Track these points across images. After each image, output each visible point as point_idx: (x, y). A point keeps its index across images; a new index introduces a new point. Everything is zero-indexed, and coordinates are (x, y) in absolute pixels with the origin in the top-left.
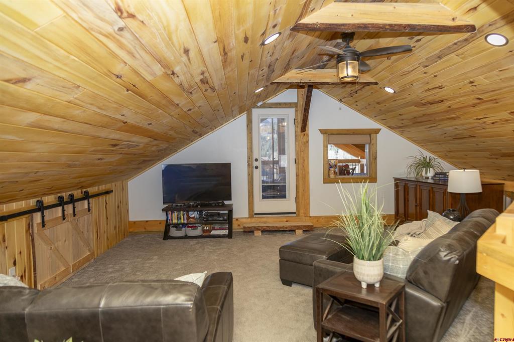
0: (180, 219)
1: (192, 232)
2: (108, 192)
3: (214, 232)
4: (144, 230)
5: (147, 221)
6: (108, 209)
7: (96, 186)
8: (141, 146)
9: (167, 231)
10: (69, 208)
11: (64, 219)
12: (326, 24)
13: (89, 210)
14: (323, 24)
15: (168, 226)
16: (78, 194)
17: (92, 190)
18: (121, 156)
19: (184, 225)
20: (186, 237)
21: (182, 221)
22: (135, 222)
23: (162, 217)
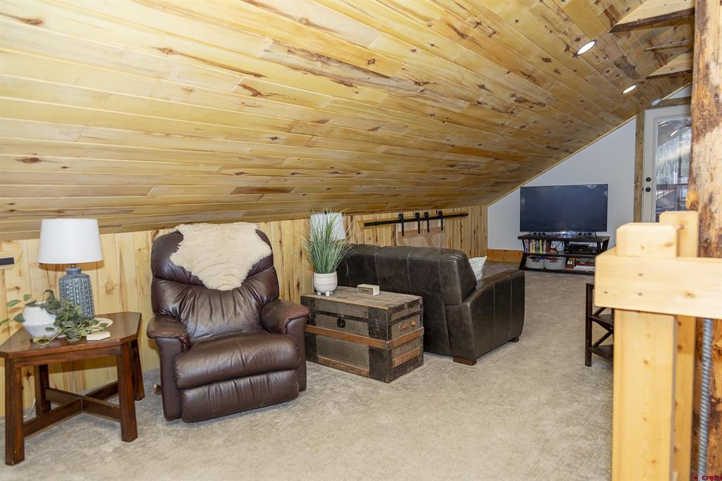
0: (539, 249)
1: (551, 265)
2: (463, 215)
3: (578, 268)
4: (502, 260)
5: (506, 251)
6: (463, 232)
7: (451, 208)
8: (483, 166)
9: (524, 262)
10: (424, 224)
11: (419, 232)
12: (650, 18)
13: (442, 230)
14: (646, 19)
15: (525, 255)
16: (432, 213)
17: (445, 211)
18: (464, 176)
19: (543, 256)
20: (545, 270)
21: (541, 252)
22: (493, 251)
23: (518, 246)
